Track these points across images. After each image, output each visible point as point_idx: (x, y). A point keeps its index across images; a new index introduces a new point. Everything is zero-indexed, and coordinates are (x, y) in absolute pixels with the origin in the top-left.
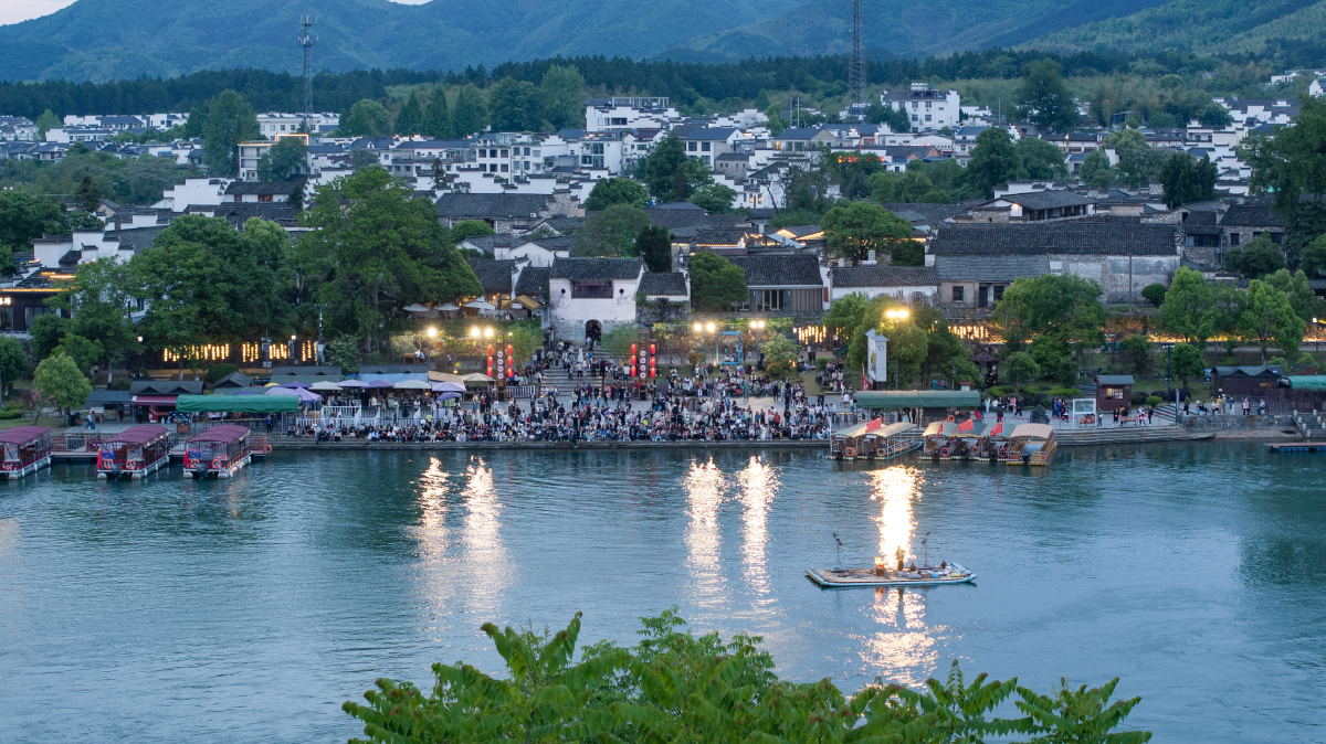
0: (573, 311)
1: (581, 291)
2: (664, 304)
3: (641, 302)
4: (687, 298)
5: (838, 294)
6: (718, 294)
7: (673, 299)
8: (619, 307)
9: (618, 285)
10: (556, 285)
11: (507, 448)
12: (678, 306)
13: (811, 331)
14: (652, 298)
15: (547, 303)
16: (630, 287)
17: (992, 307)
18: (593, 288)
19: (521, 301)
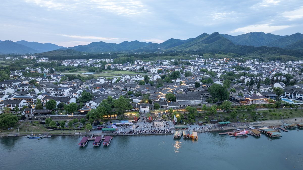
0: (142, 110)
1: (143, 108)
2: (152, 109)
3: (149, 109)
4: (154, 108)
5: (169, 107)
6: (157, 108)
7: (153, 108)
8: (147, 109)
9: (147, 107)
10: (141, 107)
11: (138, 135)
12: (153, 109)
13: (166, 111)
14: (150, 108)
15: (140, 109)
16: (148, 107)
17: (184, 107)
18: (144, 107)
19: (137, 109)
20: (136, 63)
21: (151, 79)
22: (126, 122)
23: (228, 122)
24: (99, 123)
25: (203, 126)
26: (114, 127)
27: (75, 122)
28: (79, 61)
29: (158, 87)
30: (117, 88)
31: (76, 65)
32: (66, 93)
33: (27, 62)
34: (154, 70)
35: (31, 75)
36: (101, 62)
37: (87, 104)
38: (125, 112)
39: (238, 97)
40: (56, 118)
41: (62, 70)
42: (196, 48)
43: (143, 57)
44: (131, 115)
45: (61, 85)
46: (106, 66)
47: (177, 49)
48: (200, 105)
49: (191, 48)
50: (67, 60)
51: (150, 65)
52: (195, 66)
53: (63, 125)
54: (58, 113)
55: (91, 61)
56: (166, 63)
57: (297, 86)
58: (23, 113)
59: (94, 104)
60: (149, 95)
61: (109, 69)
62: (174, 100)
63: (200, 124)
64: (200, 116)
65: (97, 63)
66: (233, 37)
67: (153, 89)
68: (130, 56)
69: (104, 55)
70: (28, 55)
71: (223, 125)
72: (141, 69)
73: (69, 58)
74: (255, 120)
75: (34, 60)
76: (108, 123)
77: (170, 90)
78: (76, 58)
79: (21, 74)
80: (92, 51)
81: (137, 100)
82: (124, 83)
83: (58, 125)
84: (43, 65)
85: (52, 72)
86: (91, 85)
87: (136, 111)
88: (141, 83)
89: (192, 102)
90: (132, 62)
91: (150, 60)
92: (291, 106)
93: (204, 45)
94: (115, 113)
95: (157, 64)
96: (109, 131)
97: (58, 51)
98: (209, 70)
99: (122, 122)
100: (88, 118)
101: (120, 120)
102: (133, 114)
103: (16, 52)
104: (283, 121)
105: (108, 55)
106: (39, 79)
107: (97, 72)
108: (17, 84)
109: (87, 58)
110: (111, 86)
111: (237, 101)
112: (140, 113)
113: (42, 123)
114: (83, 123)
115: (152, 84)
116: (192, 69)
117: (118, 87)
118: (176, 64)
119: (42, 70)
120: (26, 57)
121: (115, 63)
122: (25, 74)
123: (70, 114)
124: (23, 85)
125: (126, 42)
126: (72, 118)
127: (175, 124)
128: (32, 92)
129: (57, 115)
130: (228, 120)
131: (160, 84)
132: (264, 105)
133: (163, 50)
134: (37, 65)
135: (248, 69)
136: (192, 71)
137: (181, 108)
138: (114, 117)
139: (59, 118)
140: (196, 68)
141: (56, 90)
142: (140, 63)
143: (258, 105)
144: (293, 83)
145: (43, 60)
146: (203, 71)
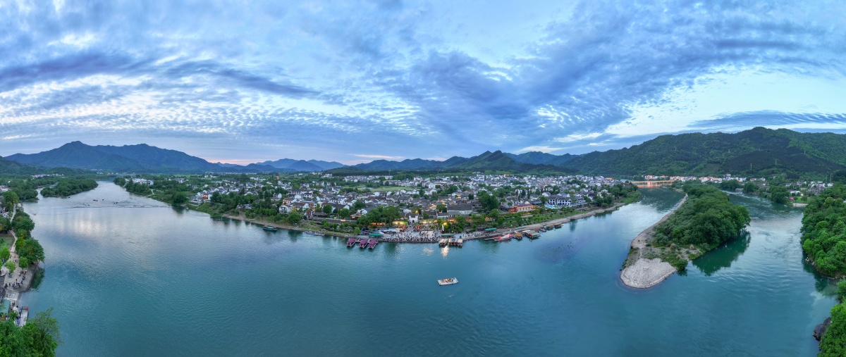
0: (411, 219)
2: (421, 219)
4: (423, 218)
5: (438, 217)
8: (416, 219)
10: (410, 217)
13: (435, 220)
14: (419, 218)
15: (408, 218)
16: (417, 217)
17: (454, 217)
18: (413, 217)
19: (406, 218)
20: (415, 179)
21: (427, 193)
22: (393, 230)
23: (495, 229)
24: (367, 229)
25: (470, 234)
26: (381, 233)
27: (346, 226)
28: (359, 178)
29: (431, 201)
30: (390, 200)
31: (356, 181)
32: (342, 202)
33: (314, 178)
34: (432, 186)
35: (315, 187)
36: (379, 179)
37: (359, 211)
38: (393, 220)
39: (507, 207)
40: (330, 221)
41: (342, 185)
42: (479, 165)
43: (423, 174)
44: (399, 224)
45: (339, 196)
46: (384, 182)
47: (460, 166)
48: (470, 215)
49: (474, 166)
50: (348, 177)
51: (429, 181)
52: (475, 181)
53: (335, 227)
54: (333, 218)
55: (371, 177)
56: (446, 179)
57: (559, 195)
58: (305, 214)
59: (365, 212)
60: (421, 207)
61: (387, 184)
62: (445, 211)
63: (467, 233)
64: (469, 225)
65: (376, 179)
66: (515, 156)
67: (426, 202)
68: (410, 172)
69: (384, 172)
70: (315, 172)
71: (489, 232)
72: (419, 185)
73: (350, 175)
74: (520, 225)
75: (320, 176)
76: (376, 229)
77: (443, 202)
78: (357, 174)
79: (308, 186)
80: (374, 169)
81: (407, 211)
82: (398, 196)
83: (331, 227)
84: (327, 180)
85: (333, 185)
86: (366, 197)
87: (405, 220)
88: (415, 196)
89: (463, 212)
90: (411, 179)
91: (430, 177)
92: (552, 211)
93: (487, 163)
94: (384, 222)
95: (436, 180)
96: (376, 237)
97: (342, 168)
98: (487, 185)
99: (390, 230)
100: (358, 223)
101: (388, 228)
102: (402, 223)
103: (306, 170)
104: (544, 224)
105: (388, 172)
106: (321, 190)
107: (375, 187)
108: (303, 193)
109: (367, 174)
110: (385, 199)
111: (507, 210)
112: (409, 223)
113: (318, 224)
114: (353, 227)
115: (426, 197)
116: (470, 185)
117: (392, 199)
118: (455, 180)
119: (325, 184)
120: (314, 173)
121: (393, 179)
122: (311, 187)
123: (343, 219)
124: (308, 194)
125: (408, 160)
126: (344, 222)
127: (443, 232)
128: (315, 199)
129: (331, 219)
130: (495, 227)
131: (434, 198)
132: (530, 212)
133: (446, 167)
134: (322, 180)
135: (525, 183)
136: (471, 187)
137: (450, 218)
138: (383, 225)
139: (333, 221)
140: (475, 183)
141: (334, 199)
142: (418, 179)
143: (525, 212)
144: (558, 193)
145: (328, 176)
146: (481, 186)
